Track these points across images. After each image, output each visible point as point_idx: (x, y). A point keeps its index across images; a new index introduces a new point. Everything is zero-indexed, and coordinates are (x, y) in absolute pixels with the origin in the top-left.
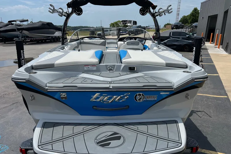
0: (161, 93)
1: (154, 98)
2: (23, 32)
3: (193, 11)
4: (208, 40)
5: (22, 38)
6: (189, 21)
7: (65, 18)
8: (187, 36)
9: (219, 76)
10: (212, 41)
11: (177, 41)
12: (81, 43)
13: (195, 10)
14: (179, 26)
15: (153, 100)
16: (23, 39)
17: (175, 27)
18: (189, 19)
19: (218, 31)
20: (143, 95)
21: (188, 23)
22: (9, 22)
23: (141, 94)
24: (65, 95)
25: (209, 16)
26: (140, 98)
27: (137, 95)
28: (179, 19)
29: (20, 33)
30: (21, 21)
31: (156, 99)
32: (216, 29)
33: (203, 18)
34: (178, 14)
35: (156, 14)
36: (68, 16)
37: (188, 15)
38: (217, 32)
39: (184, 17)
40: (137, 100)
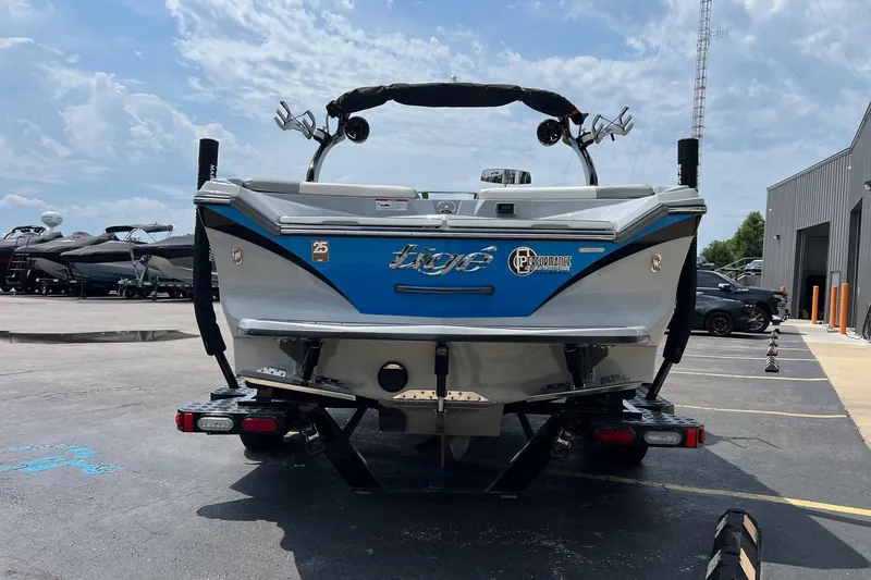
0: (582, 250)
1: (563, 265)
2: (150, 262)
3: (747, 224)
4: (806, 314)
5: (146, 279)
7: (318, 145)
8: (720, 285)
9: (828, 382)
10: (820, 317)
13: (754, 220)
15: (560, 273)
16: (146, 283)
18: (735, 251)
19: (836, 277)
20: (531, 254)
22: (110, 230)
23: (527, 249)
24: (324, 249)
25: (799, 232)
26: (525, 264)
27: (515, 254)
29: (141, 262)
30: (150, 230)
31: (567, 268)
32: (829, 273)
33: (778, 236)
35: (585, 139)
36: (326, 141)
38: (836, 281)
40: (515, 270)
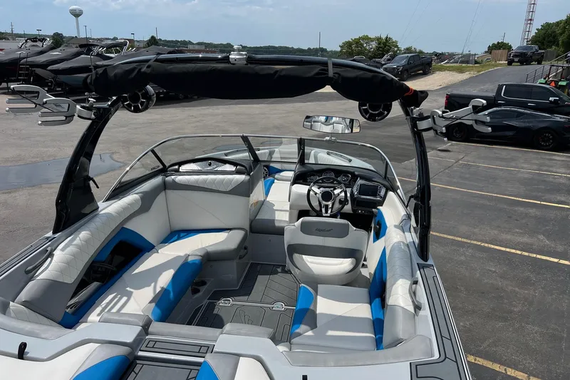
6: (561, 39)
8: (551, 99)
11: (517, 117)
12: (165, 186)
14: (531, 57)
17: (516, 60)
21: (558, 45)
28: (533, 33)
34: (531, 20)
37: (558, 22)
39: (547, 26)
